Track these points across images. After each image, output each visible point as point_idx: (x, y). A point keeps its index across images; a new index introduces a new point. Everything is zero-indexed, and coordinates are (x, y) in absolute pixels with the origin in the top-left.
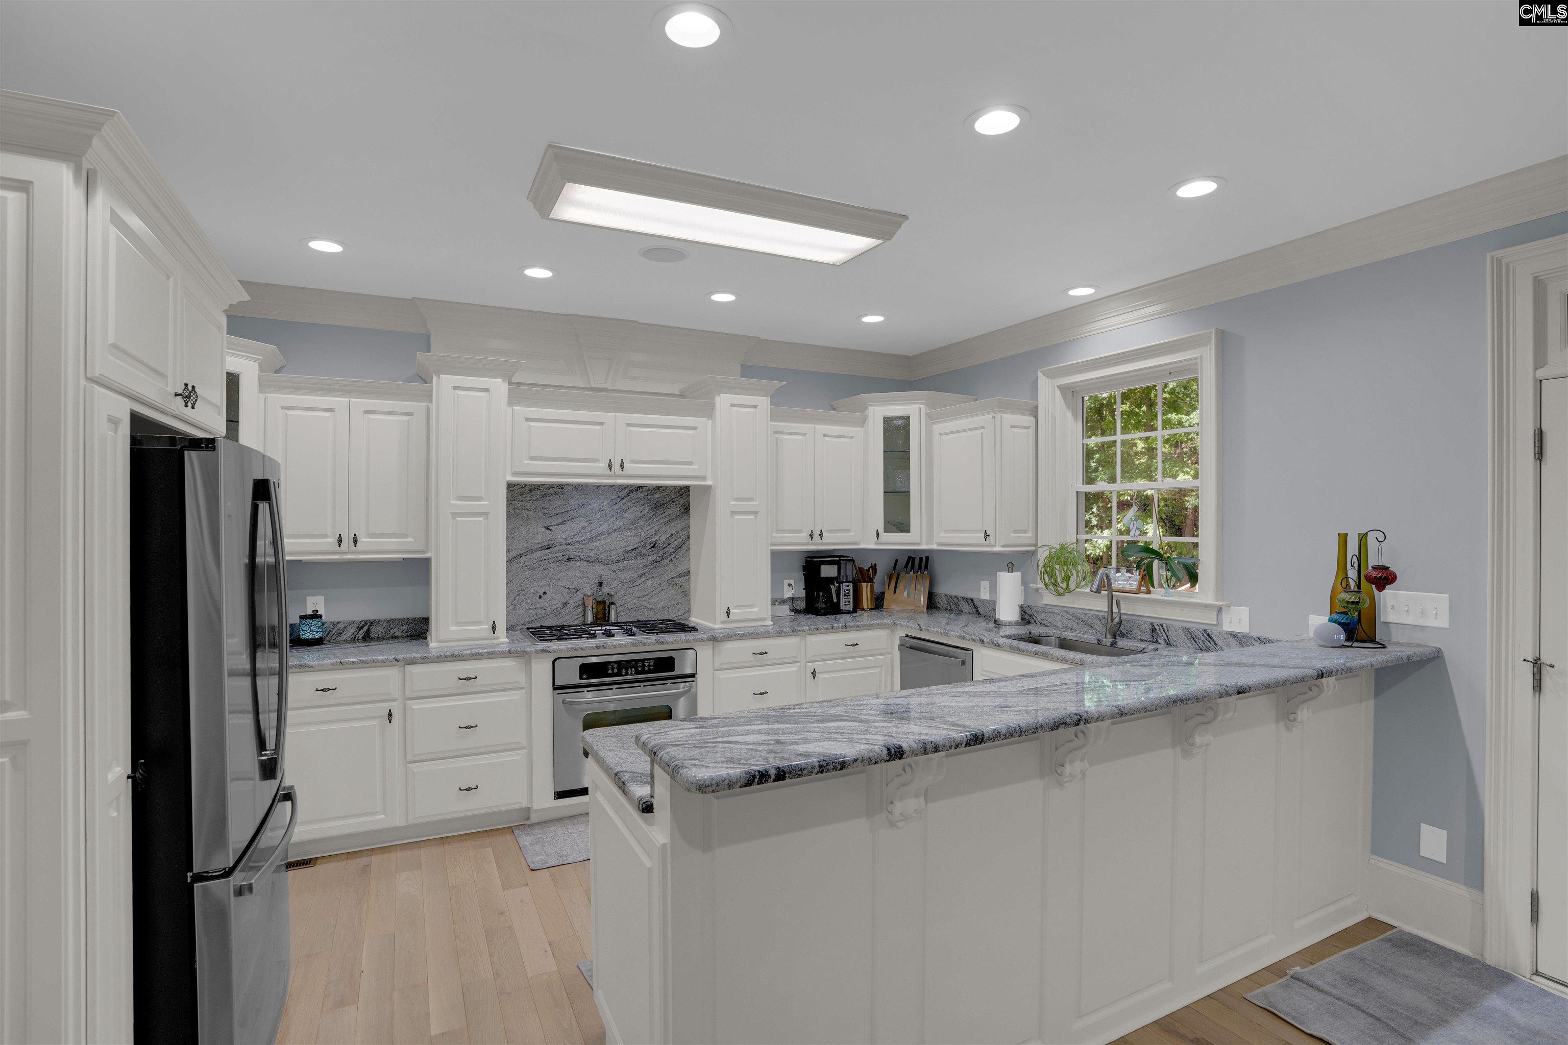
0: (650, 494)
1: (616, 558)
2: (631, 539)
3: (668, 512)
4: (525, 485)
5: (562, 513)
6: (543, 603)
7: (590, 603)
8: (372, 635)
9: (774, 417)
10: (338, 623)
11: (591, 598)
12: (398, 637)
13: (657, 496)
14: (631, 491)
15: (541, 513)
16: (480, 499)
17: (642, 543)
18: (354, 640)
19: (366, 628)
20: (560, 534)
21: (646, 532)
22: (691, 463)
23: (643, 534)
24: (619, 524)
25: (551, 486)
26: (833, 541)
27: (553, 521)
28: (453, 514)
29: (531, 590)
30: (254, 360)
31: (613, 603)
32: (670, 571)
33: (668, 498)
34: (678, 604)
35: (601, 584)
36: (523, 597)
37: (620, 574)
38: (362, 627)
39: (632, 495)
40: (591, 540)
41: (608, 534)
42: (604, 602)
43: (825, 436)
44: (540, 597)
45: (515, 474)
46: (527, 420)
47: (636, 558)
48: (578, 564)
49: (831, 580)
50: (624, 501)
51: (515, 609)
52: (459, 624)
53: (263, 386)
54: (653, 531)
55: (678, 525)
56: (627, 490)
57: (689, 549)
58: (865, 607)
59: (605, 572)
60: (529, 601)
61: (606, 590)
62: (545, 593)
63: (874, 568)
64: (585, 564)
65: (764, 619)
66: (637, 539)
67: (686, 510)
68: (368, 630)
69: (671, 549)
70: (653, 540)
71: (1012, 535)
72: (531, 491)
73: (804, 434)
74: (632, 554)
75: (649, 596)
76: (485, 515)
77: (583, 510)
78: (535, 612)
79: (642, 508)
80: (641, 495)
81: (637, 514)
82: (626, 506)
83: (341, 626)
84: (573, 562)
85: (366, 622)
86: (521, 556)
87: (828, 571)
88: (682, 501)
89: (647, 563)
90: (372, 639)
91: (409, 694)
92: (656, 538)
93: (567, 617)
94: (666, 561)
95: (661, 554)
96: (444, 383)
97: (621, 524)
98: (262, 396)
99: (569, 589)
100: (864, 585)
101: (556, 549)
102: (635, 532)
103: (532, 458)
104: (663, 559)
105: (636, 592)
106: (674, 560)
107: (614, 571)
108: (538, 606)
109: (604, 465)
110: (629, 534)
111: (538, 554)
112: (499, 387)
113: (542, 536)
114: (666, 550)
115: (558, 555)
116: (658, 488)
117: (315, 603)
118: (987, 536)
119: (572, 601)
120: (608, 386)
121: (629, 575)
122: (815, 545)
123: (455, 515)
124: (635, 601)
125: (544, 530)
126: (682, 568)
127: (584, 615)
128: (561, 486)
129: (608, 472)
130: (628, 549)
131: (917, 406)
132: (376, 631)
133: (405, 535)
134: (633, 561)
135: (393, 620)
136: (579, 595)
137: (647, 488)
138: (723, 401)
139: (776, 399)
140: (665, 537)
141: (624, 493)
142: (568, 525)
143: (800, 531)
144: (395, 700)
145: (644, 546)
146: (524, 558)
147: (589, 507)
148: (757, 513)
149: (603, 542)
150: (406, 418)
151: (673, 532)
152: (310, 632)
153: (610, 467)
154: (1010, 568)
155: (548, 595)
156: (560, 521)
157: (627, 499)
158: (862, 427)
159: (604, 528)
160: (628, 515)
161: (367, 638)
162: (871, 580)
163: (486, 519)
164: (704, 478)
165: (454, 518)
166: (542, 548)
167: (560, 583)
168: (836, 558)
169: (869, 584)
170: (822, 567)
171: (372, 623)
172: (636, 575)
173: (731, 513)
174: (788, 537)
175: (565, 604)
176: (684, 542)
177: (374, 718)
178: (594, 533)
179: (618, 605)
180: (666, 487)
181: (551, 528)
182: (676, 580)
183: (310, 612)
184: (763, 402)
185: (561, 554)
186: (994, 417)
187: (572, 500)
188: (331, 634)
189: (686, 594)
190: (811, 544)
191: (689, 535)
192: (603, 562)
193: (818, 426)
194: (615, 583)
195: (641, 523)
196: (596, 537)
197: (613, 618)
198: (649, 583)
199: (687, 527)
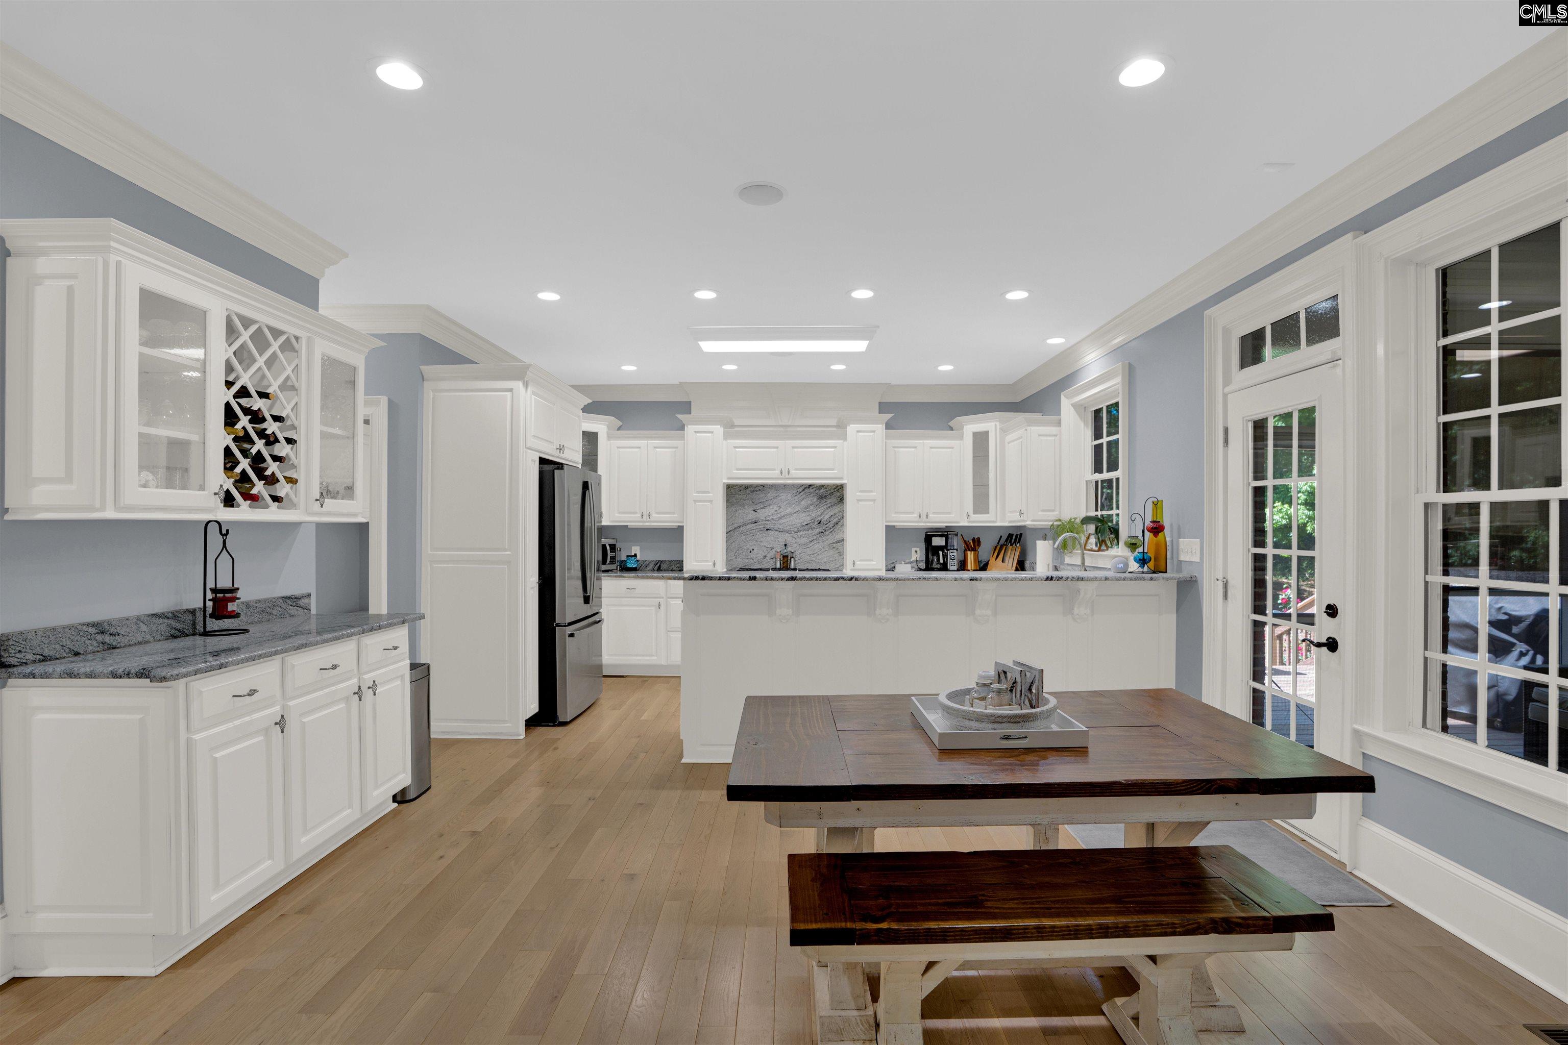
0: (817, 489)
1: (795, 529)
2: (805, 518)
3: (829, 501)
4: (742, 485)
5: (763, 502)
6: (753, 555)
7: (779, 557)
8: (661, 569)
9: (887, 437)
10: (646, 561)
11: (779, 554)
12: (674, 570)
13: (822, 491)
14: (805, 488)
15: (751, 502)
16: (708, 492)
17: (812, 521)
18: (653, 570)
19: (659, 564)
20: (762, 514)
21: (815, 513)
22: (833, 470)
23: (813, 515)
24: (798, 508)
25: (756, 486)
26: (938, 520)
27: (758, 507)
28: (694, 501)
29: (745, 548)
30: (605, 424)
31: (792, 557)
32: (830, 539)
33: (829, 492)
34: (835, 560)
35: (785, 545)
36: (741, 551)
37: (798, 540)
38: (657, 564)
39: (806, 490)
40: (780, 518)
41: (791, 514)
42: (787, 556)
43: (931, 448)
44: (750, 552)
45: (729, 478)
46: (735, 447)
47: (808, 530)
48: (773, 532)
49: (941, 548)
50: (801, 494)
51: (736, 558)
52: (697, 561)
53: (610, 437)
54: (819, 513)
55: (836, 510)
56: (803, 487)
57: (843, 525)
58: (969, 568)
59: (788, 538)
60: (744, 554)
61: (789, 549)
62: (753, 550)
63: (977, 542)
64: (777, 533)
65: (880, 570)
66: (809, 518)
67: (841, 500)
68: (660, 565)
69: (831, 525)
70: (819, 519)
71: (1040, 513)
72: (745, 488)
73: (916, 447)
74: (806, 527)
75: (816, 554)
76: (711, 501)
77: (776, 500)
78: (747, 561)
79: (812, 498)
80: (812, 491)
81: (809, 502)
82: (802, 497)
83: (647, 563)
84: (769, 532)
85: (659, 561)
86: (739, 527)
87: (938, 541)
88: (838, 494)
89: (816, 533)
90: (662, 570)
91: (669, 596)
92: (821, 517)
93: (766, 565)
94: (827, 533)
95: (824, 528)
96: (690, 429)
97: (799, 508)
98: (609, 442)
99: (767, 547)
100: (969, 553)
101: (760, 523)
102: (808, 514)
103: (737, 469)
104: (825, 531)
105: (809, 551)
106: (833, 532)
107: (794, 538)
108: (749, 557)
109: (778, 472)
110: (804, 514)
111: (750, 526)
112: (718, 430)
113: (752, 516)
114: (827, 525)
115: (761, 527)
116: (822, 486)
117: (636, 550)
118: (1021, 513)
119: (769, 555)
120: (789, 424)
121: (804, 540)
122: (924, 522)
123: (695, 501)
124: (808, 557)
125: (753, 512)
126: (838, 537)
127: (776, 563)
128: (763, 486)
129: (781, 476)
130: (804, 524)
131: (993, 424)
132: (664, 566)
133: (674, 513)
134: (806, 532)
135: (672, 561)
136: (773, 552)
137: (815, 486)
138: (852, 429)
139: (889, 426)
140: (827, 517)
141: (801, 489)
142: (767, 510)
143: (913, 513)
144: (663, 598)
145: (814, 522)
146: (741, 528)
147: (780, 498)
148: (875, 500)
149: (788, 520)
150: (674, 450)
151: (832, 514)
152: (631, 564)
153: (781, 473)
154: (1045, 538)
155: (755, 551)
156: (762, 506)
157: (802, 493)
158: (962, 440)
159: (789, 510)
160: (803, 503)
161: (659, 569)
162: (974, 549)
163: (711, 503)
164: (841, 478)
165: (695, 503)
166: (752, 523)
167: (762, 544)
168: (945, 533)
169: (973, 552)
170: (933, 538)
171: (662, 562)
172: (808, 541)
173: (857, 500)
174: (903, 517)
175: (765, 557)
176: (838, 522)
177: (653, 606)
178: (783, 514)
179: (797, 559)
180: (828, 485)
181: (757, 511)
182: (834, 545)
183: (633, 554)
184: (880, 428)
185: (763, 527)
186: (1026, 430)
187: (769, 494)
188: (642, 566)
189: (841, 554)
190: (921, 522)
191: (843, 516)
192: (789, 532)
193: (924, 441)
194: (795, 545)
195: (812, 508)
196: (784, 516)
197: (792, 566)
198: (816, 546)
199: (842, 511)
